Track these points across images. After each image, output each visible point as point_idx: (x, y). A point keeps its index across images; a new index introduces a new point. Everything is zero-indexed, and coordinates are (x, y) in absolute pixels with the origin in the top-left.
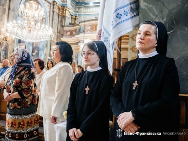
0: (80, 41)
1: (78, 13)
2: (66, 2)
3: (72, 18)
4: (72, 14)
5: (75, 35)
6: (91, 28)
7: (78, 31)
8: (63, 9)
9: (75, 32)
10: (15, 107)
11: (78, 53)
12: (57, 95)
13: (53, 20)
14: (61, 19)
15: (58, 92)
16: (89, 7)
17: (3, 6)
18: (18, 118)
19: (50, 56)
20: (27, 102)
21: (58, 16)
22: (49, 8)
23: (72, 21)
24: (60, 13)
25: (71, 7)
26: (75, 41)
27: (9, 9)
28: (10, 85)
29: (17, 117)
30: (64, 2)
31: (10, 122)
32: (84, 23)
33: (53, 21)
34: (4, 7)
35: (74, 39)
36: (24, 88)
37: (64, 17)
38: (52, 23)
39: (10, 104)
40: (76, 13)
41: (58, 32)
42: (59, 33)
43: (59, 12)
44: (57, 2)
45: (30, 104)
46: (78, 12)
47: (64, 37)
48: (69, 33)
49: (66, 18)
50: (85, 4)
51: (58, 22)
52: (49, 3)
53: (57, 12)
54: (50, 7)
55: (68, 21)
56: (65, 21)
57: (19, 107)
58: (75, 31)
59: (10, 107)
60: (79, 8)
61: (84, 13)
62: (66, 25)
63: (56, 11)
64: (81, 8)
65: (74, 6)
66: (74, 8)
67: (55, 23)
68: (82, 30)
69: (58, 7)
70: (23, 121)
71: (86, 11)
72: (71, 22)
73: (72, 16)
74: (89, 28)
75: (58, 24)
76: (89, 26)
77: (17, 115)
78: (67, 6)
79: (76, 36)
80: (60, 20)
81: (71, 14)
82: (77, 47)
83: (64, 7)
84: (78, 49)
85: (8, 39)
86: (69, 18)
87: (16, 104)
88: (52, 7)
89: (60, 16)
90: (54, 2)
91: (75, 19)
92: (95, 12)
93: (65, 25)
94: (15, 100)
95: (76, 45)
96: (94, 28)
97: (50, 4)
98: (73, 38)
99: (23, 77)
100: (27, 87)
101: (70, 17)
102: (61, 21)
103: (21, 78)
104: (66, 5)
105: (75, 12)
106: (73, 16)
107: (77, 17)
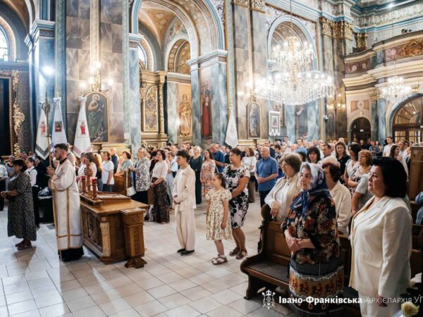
0: (378, 80)
1: (366, 28)
2: (343, 12)
3: (356, 39)
4: (356, 31)
5: (368, 69)
6: (397, 53)
7: (371, 61)
8: (339, 27)
9: (367, 64)
10: (306, 262)
11: (376, 101)
12: (387, 263)
13: (323, 51)
14: (338, 44)
15: (389, 257)
16: (386, 12)
17: (243, 48)
18: (312, 280)
19: (326, 114)
20: (326, 254)
21: (331, 41)
22: (314, 31)
23: (357, 44)
24: (334, 35)
25: (352, 19)
26: (369, 81)
27: (253, 50)
28: (296, 226)
29: (309, 278)
30: (339, 14)
31: (299, 284)
32: (381, 46)
33: (325, 53)
34: (246, 49)
35: (365, 78)
36: (320, 233)
37: (342, 40)
38: (323, 55)
39: (298, 256)
40: (363, 28)
41: (336, 68)
42: (338, 70)
43: (332, 34)
44: (326, 16)
45: (330, 258)
46: (366, 25)
47: (346, 76)
48: (354, 68)
49: (347, 41)
50: (379, 7)
51: (333, 51)
52: (313, 22)
53: (330, 34)
54: (316, 28)
55: (350, 45)
56: (345, 47)
57: (313, 263)
58: (367, 61)
59: (297, 260)
60: (367, 18)
61: (378, 24)
62: (347, 54)
63: (326, 33)
64: (371, 16)
65: (358, 15)
66: (358, 19)
67: (327, 53)
68: (379, 59)
69: (329, 25)
70: (320, 284)
71: (382, 19)
72: (355, 47)
73: (356, 34)
74: (393, 52)
75: (333, 54)
76: (391, 49)
77: (310, 274)
78: (346, 19)
79: (370, 72)
80: (335, 47)
81: (353, 33)
82: (374, 90)
83: (340, 22)
84: (376, 95)
85: (257, 97)
86: (351, 40)
87: (308, 257)
88: (319, 28)
89: (335, 40)
90: (321, 18)
91: (363, 38)
92: (398, 18)
93: (345, 54)
94: (306, 251)
95: (371, 88)
96: (402, 51)
97: (315, 23)
98: (364, 76)
99: (318, 215)
100: (325, 232)
101: (353, 38)
102: (339, 48)
103: (315, 216)
104: (343, 18)
105: (360, 26)
106: (358, 35)
107: (366, 35)
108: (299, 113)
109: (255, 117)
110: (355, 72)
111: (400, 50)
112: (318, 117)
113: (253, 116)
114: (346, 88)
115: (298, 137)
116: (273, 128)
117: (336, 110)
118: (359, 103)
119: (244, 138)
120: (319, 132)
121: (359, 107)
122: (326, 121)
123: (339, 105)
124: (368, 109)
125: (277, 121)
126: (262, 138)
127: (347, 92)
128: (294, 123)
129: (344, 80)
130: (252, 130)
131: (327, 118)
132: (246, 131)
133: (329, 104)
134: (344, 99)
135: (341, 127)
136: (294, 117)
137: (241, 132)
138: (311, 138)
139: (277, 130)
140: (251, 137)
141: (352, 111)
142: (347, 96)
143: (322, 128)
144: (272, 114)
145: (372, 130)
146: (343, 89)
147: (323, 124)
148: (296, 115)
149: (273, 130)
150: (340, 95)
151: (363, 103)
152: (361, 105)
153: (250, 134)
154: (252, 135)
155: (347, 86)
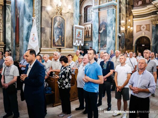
108: (101, 32)
109: (61, 29)
110: (141, 5)
112: (114, 34)
113: (58, 28)
114: (133, 16)
115: (100, 48)
116: (77, 39)
117: (126, 31)
118: (142, 27)
119: (47, 47)
120: (115, 44)
121: (142, 29)
122: (119, 37)
123: (129, 27)
124: (149, 31)
125: (81, 34)
126: (67, 47)
127: (134, 19)
128: (97, 38)
129: (132, 10)
130: (56, 40)
131: (120, 35)
132: (50, 40)
133: (122, 26)
134: (132, 24)
135: (129, 43)
136: (98, 34)
137: (45, 41)
138: (109, 49)
139: (80, 42)
140: (56, 46)
141: (137, 32)
142: (134, 22)
143: (117, 42)
144: (76, 28)
145: (151, 45)
146: (132, 17)
147: (117, 39)
148: (99, 33)
149: (77, 41)
150: (129, 21)
151: (145, 26)
152: (144, 28)
153: (54, 43)
154: (57, 44)
155: (134, 15)
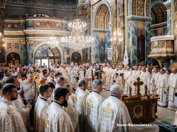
0: (28, 35)
5: (19, 28)
7: (22, 24)
9: (18, 25)
32: (32, 19)
47: (5, 29)
68: (30, 25)
74: (39, 24)
76: (38, 22)
84: (25, 42)
96: (44, 24)
110: (10, 28)
111: (42, 24)
118: (12, 45)
121: (12, 46)
124: (18, 48)
127: (5, 38)
129: (4, 31)
141: (8, 48)
142: (5, 40)
151: (14, 45)
152: (13, 46)
155: (5, 35)
